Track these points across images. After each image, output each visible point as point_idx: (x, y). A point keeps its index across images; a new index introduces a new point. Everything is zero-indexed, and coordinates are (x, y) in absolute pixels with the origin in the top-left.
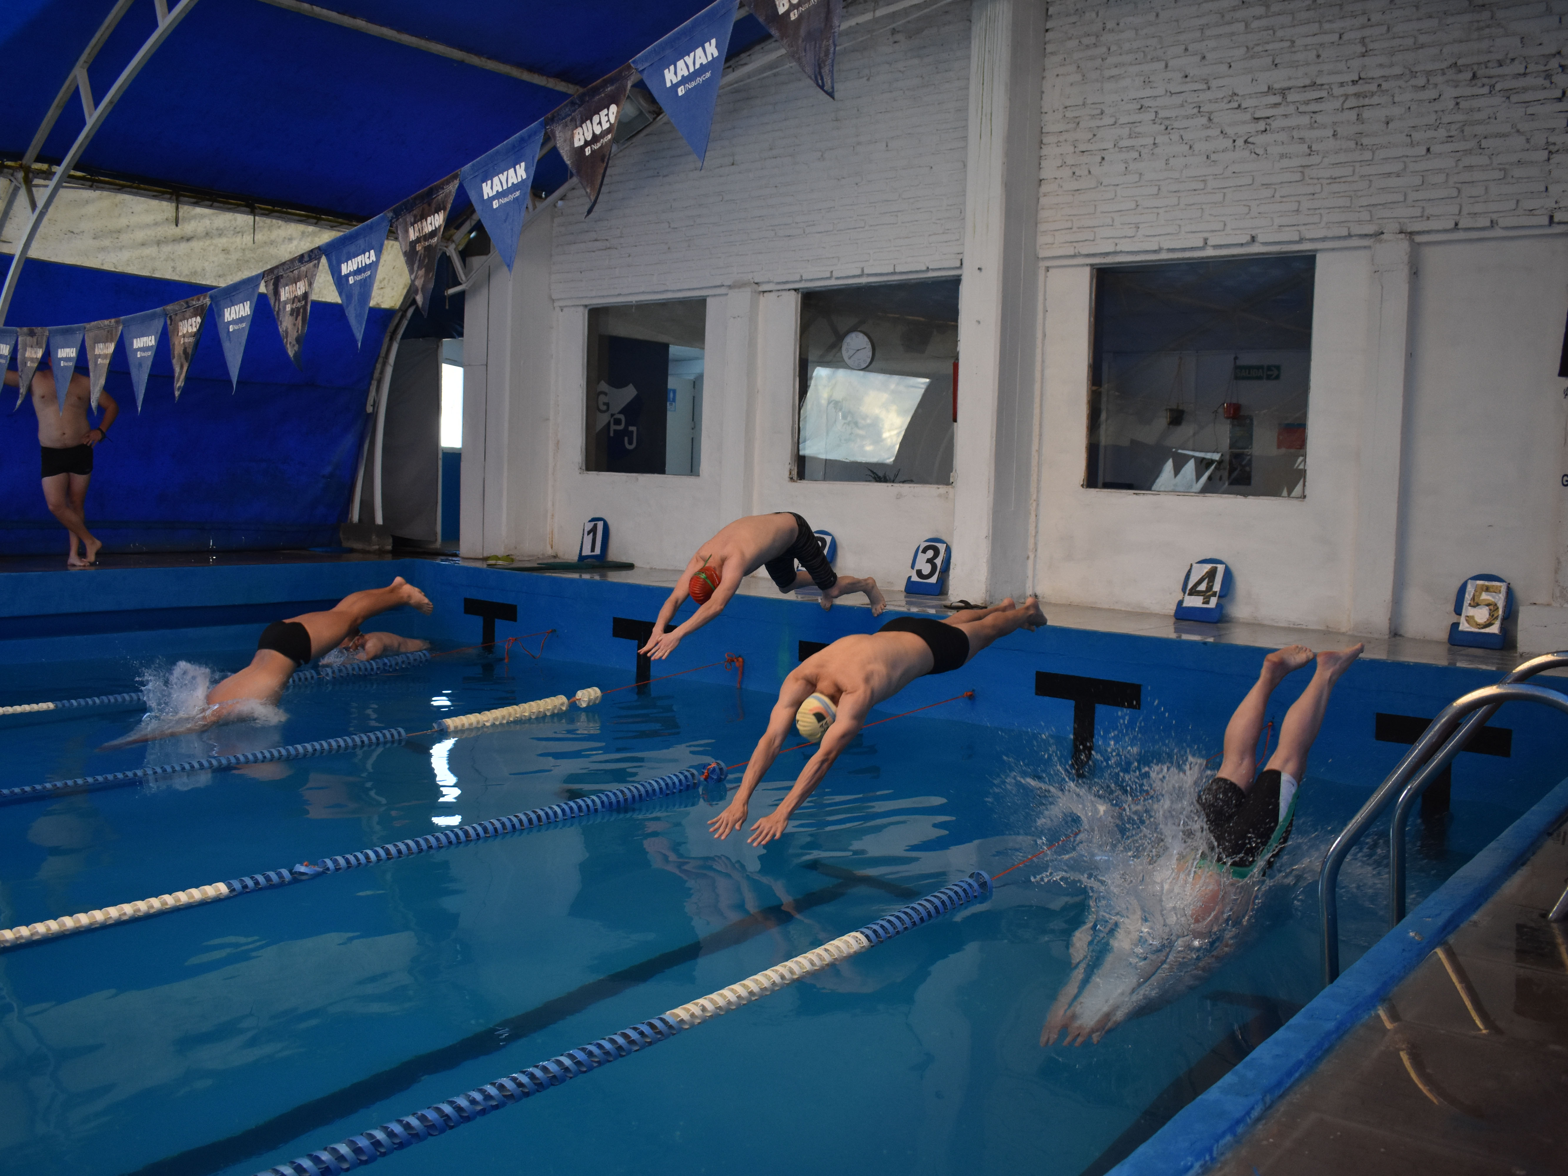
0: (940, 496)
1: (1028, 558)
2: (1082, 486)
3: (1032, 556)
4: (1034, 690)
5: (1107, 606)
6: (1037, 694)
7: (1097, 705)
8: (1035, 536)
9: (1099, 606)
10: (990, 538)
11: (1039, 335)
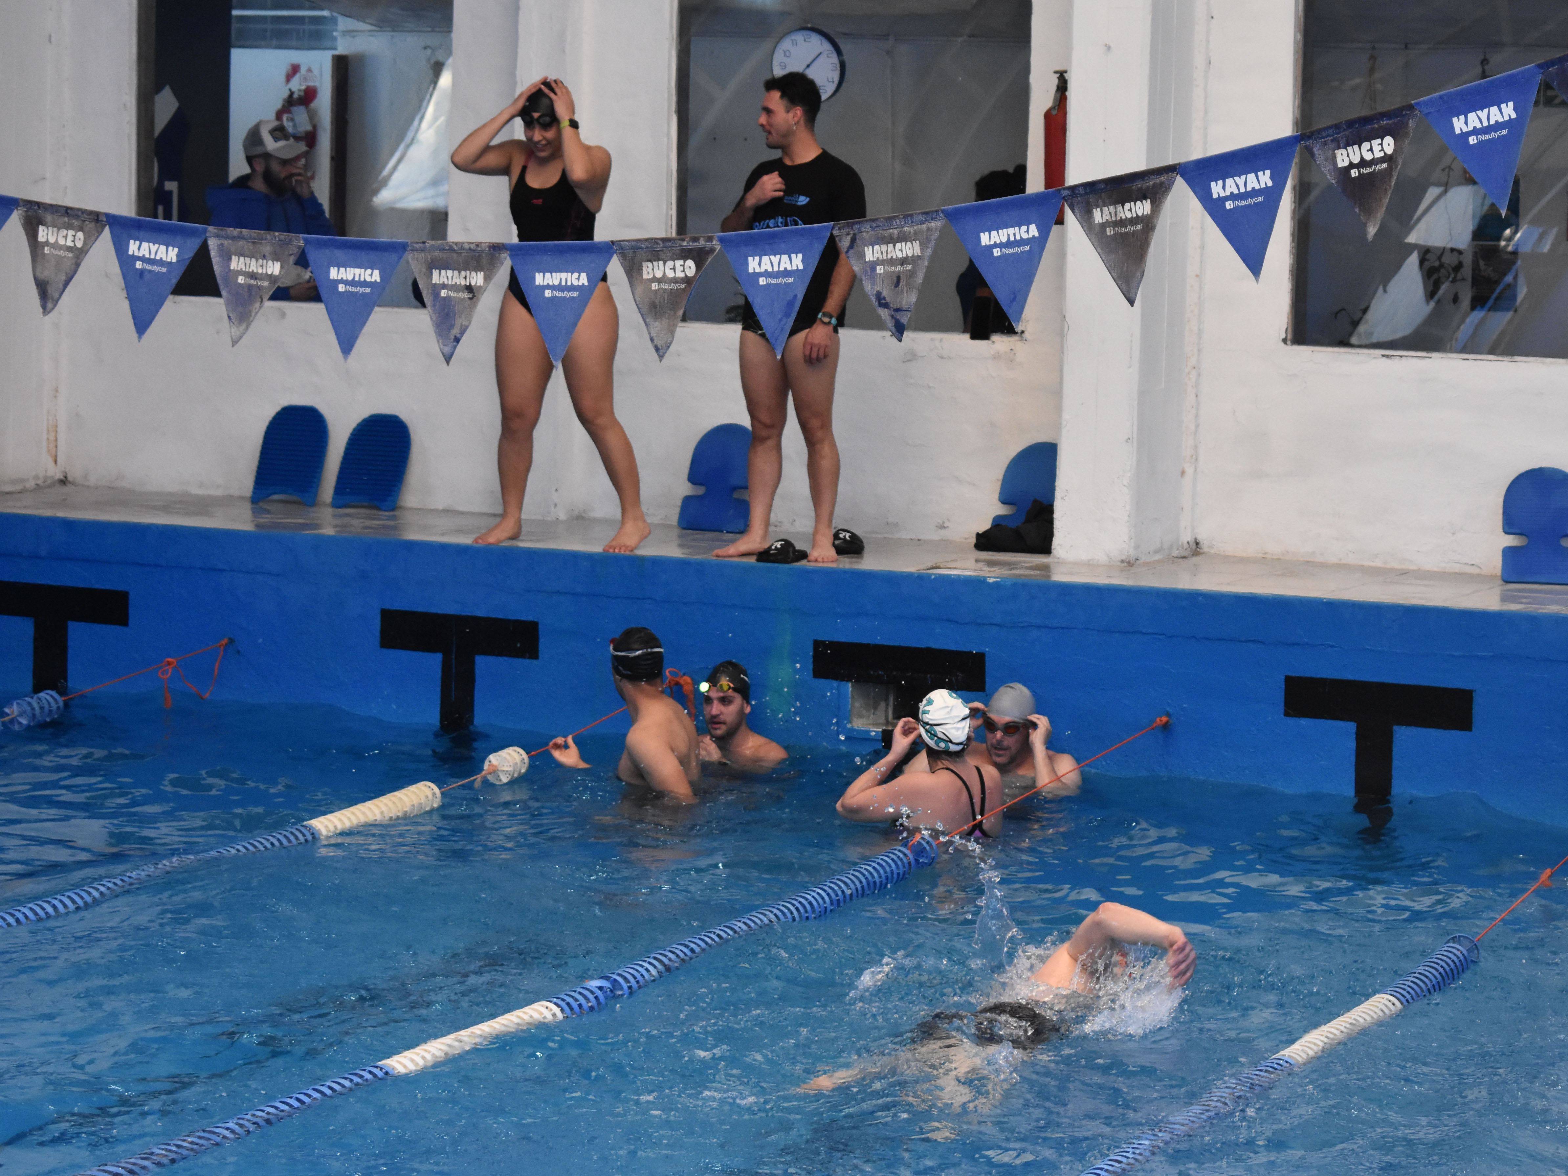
0: (997, 357)
1: (1183, 473)
2: (1285, 341)
3: (1189, 471)
4: (1281, 708)
5: (1333, 560)
6: (1287, 714)
7: (1396, 728)
8: (1195, 433)
9: (1319, 559)
10: (1135, 441)
11: (1199, 61)
